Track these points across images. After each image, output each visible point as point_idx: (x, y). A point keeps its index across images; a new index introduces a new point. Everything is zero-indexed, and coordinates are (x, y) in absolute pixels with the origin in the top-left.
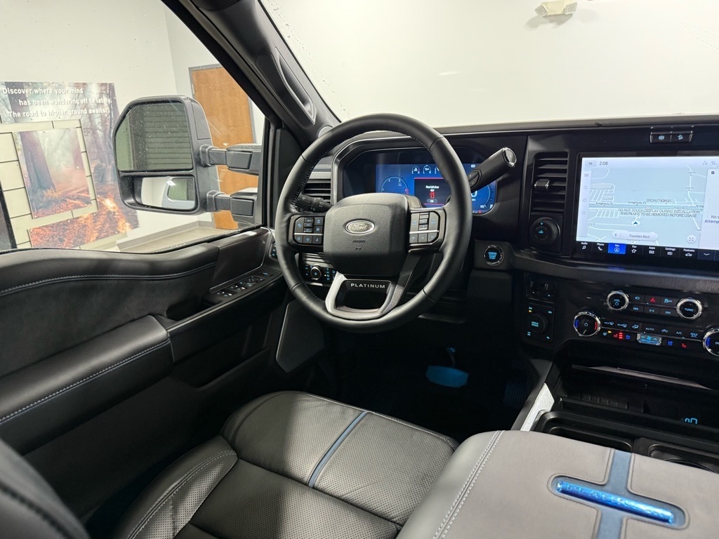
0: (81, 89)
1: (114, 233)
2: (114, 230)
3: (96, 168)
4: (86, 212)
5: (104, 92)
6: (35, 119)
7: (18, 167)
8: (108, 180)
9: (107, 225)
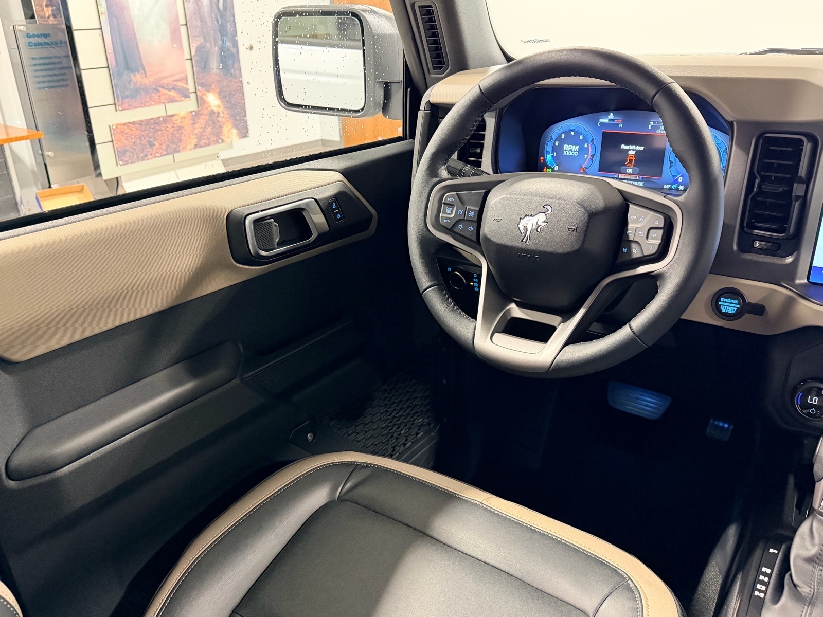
1: (217, 142)
2: (218, 137)
3: (198, 50)
4: (184, 108)
7: (101, 38)
8: (212, 67)
9: (209, 129)
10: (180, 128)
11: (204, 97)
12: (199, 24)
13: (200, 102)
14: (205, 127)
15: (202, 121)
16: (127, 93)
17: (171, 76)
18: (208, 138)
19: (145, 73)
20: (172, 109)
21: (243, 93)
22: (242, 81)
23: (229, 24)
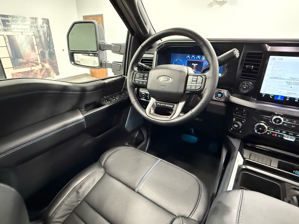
0: (34, 20)
1: (49, 77)
2: (49, 75)
3: (41, 52)
4: (37, 68)
5: (45, 22)
6: (14, 30)
7: (7, 49)
8: (46, 56)
9: (46, 73)
10: (37, 73)
11: (44, 65)
12: (41, 45)
13: (43, 66)
14: (45, 73)
15: (44, 71)
16: (17, 64)
17: (32, 59)
18: (46, 76)
19: (23, 59)
20: (33, 68)
21: (57, 63)
22: (56, 60)
23: (51, 45)
